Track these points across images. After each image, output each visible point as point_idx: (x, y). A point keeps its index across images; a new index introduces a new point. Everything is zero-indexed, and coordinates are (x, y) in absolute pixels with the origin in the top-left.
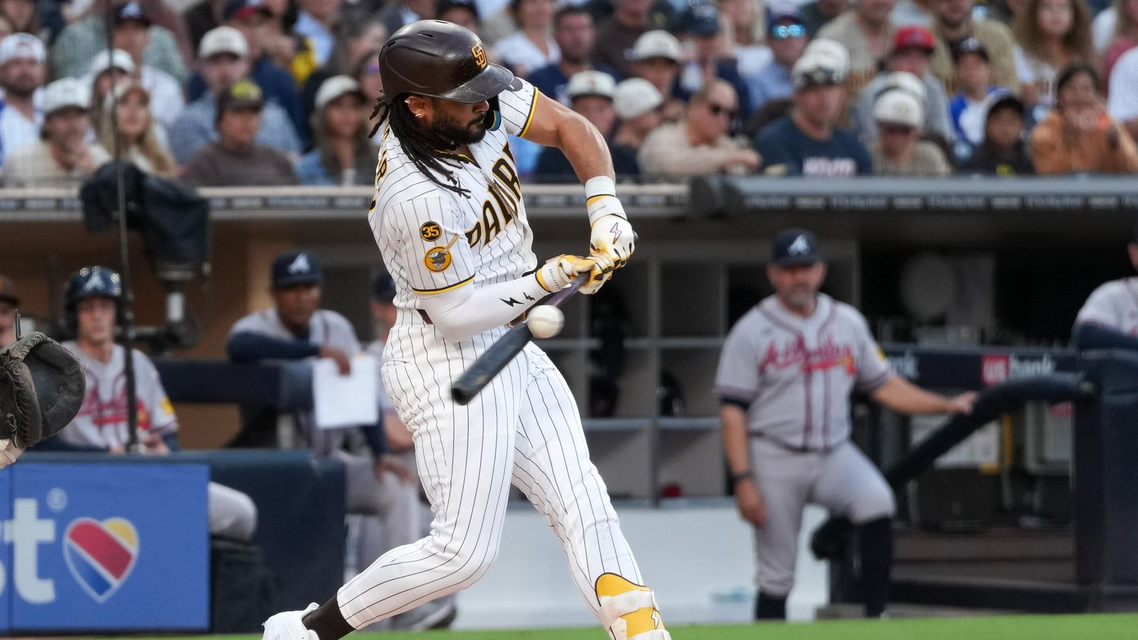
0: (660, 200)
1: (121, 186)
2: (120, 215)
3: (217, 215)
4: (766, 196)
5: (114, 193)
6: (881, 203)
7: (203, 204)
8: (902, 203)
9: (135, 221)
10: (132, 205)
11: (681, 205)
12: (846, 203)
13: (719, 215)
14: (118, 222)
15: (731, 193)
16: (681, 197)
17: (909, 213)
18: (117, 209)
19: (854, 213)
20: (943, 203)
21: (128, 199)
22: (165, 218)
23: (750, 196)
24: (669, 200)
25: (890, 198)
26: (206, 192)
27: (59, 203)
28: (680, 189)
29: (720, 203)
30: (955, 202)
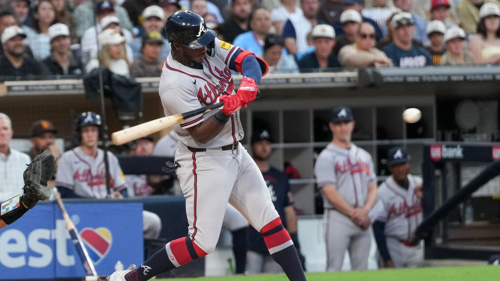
0: (345, 80)
1: (101, 78)
2: (101, 91)
3: (144, 90)
4: (392, 76)
5: (98, 81)
6: (445, 79)
7: (139, 86)
8: (454, 78)
9: (108, 94)
10: (107, 87)
11: (354, 81)
12: (429, 79)
13: (372, 86)
14: (100, 94)
15: (377, 75)
16: (354, 78)
17: (458, 82)
18: (99, 89)
19: (433, 83)
20: (473, 78)
21: (104, 84)
22: (122, 92)
23: (386, 77)
24: (349, 79)
25: (449, 76)
26: (139, 80)
27: (74, 87)
28: (353, 74)
29: (372, 80)
30: (479, 78)
